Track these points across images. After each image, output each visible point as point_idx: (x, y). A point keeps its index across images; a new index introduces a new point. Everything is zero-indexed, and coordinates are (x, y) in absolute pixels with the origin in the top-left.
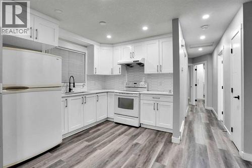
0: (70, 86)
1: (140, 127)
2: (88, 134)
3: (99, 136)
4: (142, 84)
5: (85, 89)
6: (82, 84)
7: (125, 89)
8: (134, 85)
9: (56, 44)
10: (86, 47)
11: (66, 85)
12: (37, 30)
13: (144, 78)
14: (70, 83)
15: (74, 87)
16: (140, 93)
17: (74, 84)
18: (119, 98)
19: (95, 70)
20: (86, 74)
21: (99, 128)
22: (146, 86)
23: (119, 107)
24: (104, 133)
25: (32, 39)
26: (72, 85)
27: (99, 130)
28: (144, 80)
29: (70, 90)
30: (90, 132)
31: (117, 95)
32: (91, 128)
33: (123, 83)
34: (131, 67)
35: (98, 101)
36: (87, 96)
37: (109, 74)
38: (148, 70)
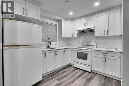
0: (48, 44)
1: (92, 72)
2: (58, 74)
3: (65, 77)
4: (92, 43)
5: (57, 46)
6: (55, 43)
7: (81, 46)
8: (87, 44)
9: (38, 18)
10: (57, 21)
11: (46, 43)
12: (27, 10)
13: (93, 39)
14: (48, 42)
15: (50, 45)
16: (92, 49)
17: (50, 43)
18: (77, 52)
19: (62, 34)
20: (58, 37)
21: (65, 70)
22: (95, 45)
23: (77, 58)
24: (68, 74)
25: (24, 15)
26: (49, 43)
27: (65, 72)
28: (93, 41)
29: (48, 46)
30: (60, 73)
31: (76, 50)
32: (60, 70)
33: (79, 43)
34: (85, 32)
35: (64, 53)
36: (58, 51)
37: (71, 37)
38: (97, 34)
